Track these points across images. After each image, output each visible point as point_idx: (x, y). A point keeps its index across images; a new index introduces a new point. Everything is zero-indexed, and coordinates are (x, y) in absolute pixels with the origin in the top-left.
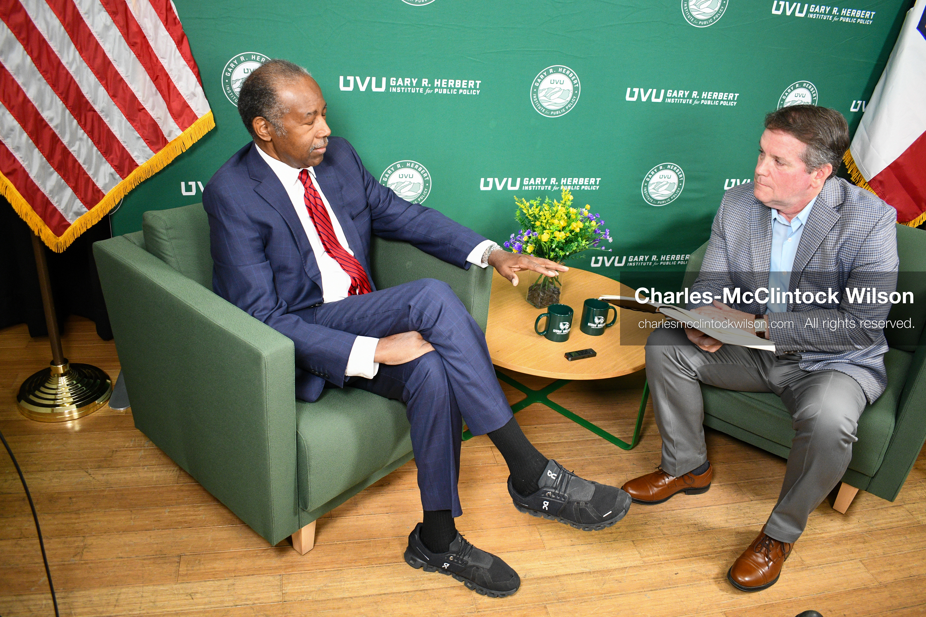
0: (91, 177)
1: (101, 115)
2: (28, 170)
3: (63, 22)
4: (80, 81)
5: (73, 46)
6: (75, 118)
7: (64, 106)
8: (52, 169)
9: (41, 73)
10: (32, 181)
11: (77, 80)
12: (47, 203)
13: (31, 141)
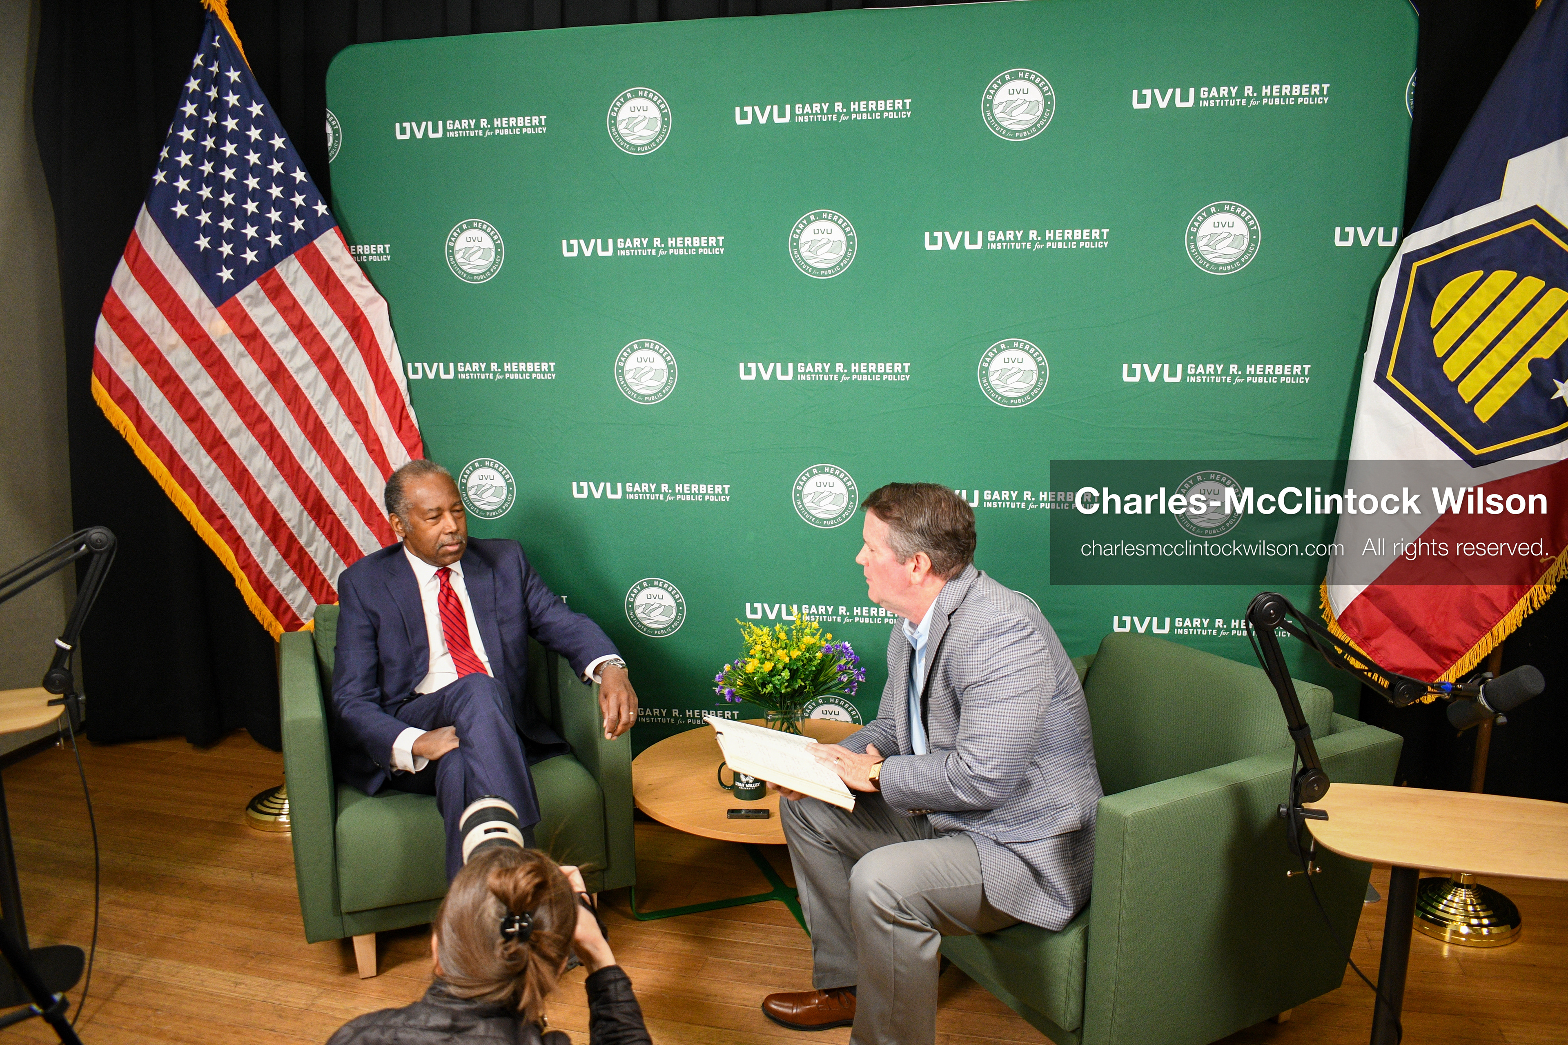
0: (327, 578)
1: (340, 518)
2: (262, 566)
3: (304, 430)
4: (321, 485)
6: (313, 520)
7: (302, 507)
8: (288, 567)
9: (283, 477)
10: (265, 577)
11: (317, 484)
12: (280, 599)
13: (267, 538)
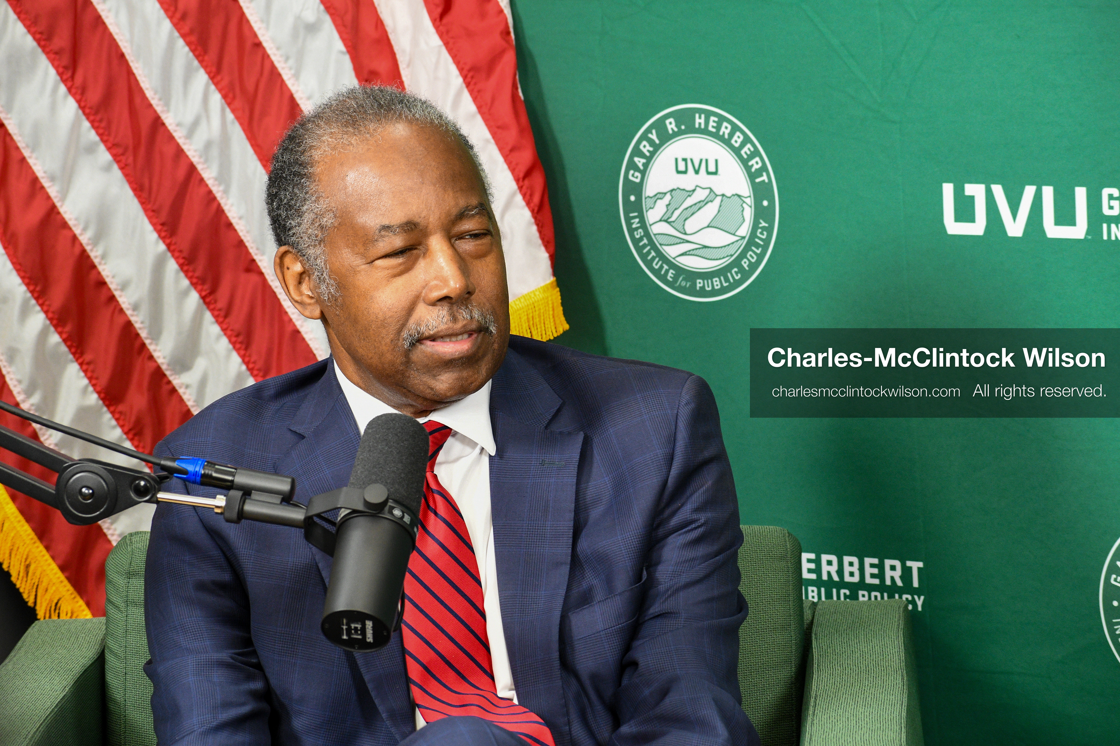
5: (202, 77)
6: (194, 285)
7: (162, 247)
9: (109, 149)
13: (56, 337)
